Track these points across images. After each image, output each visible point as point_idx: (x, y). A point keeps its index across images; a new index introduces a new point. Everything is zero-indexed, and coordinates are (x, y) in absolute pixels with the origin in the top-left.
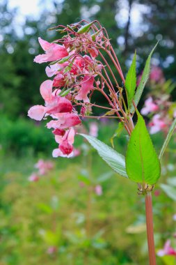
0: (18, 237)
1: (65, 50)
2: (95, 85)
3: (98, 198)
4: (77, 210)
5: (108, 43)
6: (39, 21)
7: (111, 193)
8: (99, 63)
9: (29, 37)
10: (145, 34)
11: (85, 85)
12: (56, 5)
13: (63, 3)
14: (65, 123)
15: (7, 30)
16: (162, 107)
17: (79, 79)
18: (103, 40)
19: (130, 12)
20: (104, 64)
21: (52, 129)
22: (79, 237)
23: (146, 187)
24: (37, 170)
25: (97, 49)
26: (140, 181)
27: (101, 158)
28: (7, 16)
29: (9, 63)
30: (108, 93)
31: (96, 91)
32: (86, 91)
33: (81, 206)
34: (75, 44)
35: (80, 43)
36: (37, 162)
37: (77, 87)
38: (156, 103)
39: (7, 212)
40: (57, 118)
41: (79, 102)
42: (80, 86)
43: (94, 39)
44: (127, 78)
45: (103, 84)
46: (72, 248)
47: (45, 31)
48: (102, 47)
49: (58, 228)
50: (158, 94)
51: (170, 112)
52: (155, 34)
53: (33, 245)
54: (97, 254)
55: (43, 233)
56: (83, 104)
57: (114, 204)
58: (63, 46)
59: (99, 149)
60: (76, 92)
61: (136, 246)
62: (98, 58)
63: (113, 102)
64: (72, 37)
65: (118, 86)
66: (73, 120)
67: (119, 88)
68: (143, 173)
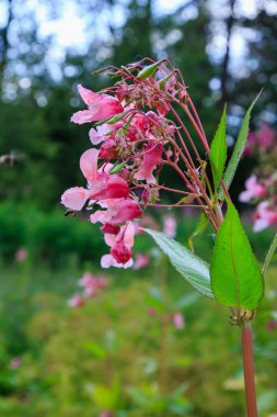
0: (53, 397)
1: (117, 104)
2: (164, 157)
3: (179, 334)
4: (146, 353)
5: (184, 93)
6: (86, 56)
7: (200, 325)
8: (170, 124)
9: (71, 81)
10: (253, 75)
11: (149, 156)
12: (112, 30)
13: (124, 28)
14: (119, 215)
15: (37, 70)
16: (272, 190)
17: (140, 147)
18: (177, 87)
19: (228, 40)
20: (178, 124)
21: (99, 224)
22: (148, 395)
23: (242, 314)
24: (82, 289)
25: (167, 102)
26: (234, 305)
28: (36, 49)
29: (39, 121)
30: (184, 169)
31: (166, 166)
32: (151, 165)
33: (153, 347)
34: (133, 95)
35: (140, 93)
36: (81, 276)
37: (138, 159)
38: (262, 185)
39: (36, 356)
40: (106, 206)
41: (139, 182)
42: (142, 158)
43: (162, 86)
44: (213, 146)
45: (177, 155)
48: (175, 99)
49: (116, 382)
52: (269, 74)
53: (76, 408)
55: (91, 389)
56: (146, 187)
57: (204, 344)
58: (116, 98)
59: (171, 254)
60: (136, 167)
63: (191, 183)
64: (129, 84)
65: (199, 159)
66: (131, 211)
67: (201, 161)
68: (237, 291)
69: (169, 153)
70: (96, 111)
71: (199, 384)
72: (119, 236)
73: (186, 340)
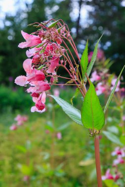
1: (39, 39)
2: (60, 63)
4: (43, 150)
6: (15, 17)
7: (67, 138)
8: (62, 48)
9: (8, 28)
10: (91, 26)
12: (27, 5)
13: (33, 4)
14: (40, 89)
16: (103, 78)
17: (49, 58)
18: (65, 32)
19: (80, 11)
20: (66, 48)
21: (31, 93)
22: (45, 169)
23: (95, 132)
24: (16, 122)
25: (61, 39)
26: (91, 128)
27: (64, 112)
30: (69, 68)
31: (61, 67)
32: (54, 67)
33: (47, 148)
34: (46, 35)
37: (48, 64)
38: (99, 75)
40: (34, 85)
41: (49, 74)
42: (50, 63)
43: (59, 31)
44: (82, 58)
45: (66, 62)
46: (41, 177)
47: (20, 24)
48: (65, 37)
49: (31, 163)
50: (100, 69)
51: (109, 81)
52: (98, 26)
53: (12, 175)
54: (58, 181)
56: (52, 76)
57: (69, 146)
58: (38, 37)
59: (63, 106)
60: (47, 68)
61: (85, 175)
62: (62, 44)
63: (72, 74)
64: (44, 30)
65: (76, 64)
66: (45, 87)
67: (76, 65)
68: (93, 122)
69: (62, 61)
70: (29, 42)
71: (67, 164)
72: (39, 98)
73: (61, 145)
